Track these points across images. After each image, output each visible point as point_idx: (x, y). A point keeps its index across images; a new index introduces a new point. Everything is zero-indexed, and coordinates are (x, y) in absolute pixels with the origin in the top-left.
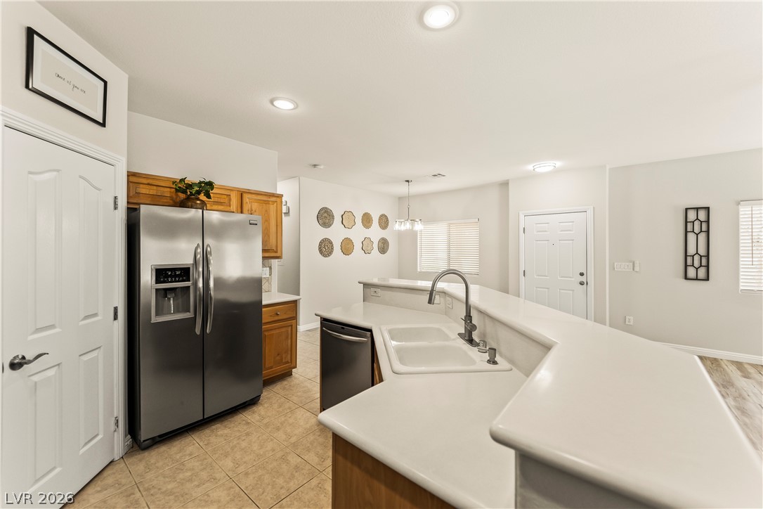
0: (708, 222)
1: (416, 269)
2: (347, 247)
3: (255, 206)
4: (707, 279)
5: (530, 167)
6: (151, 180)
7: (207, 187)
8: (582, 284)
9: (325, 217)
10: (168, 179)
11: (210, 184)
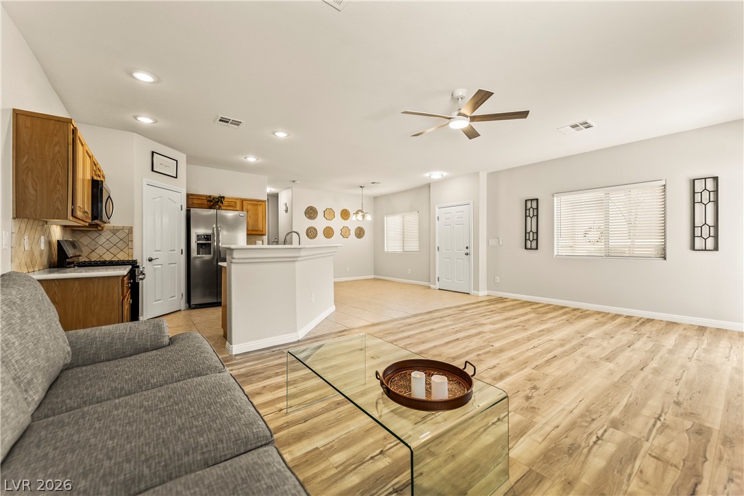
0: (537, 209)
1: (384, 249)
2: (328, 233)
3: (250, 207)
4: (537, 249)
5: (427, 175)
6: (199, 197)
7: (221, 199)
8: (467, 254)
9: (311, 213)
10: (205, 196)
11: (223, 197)
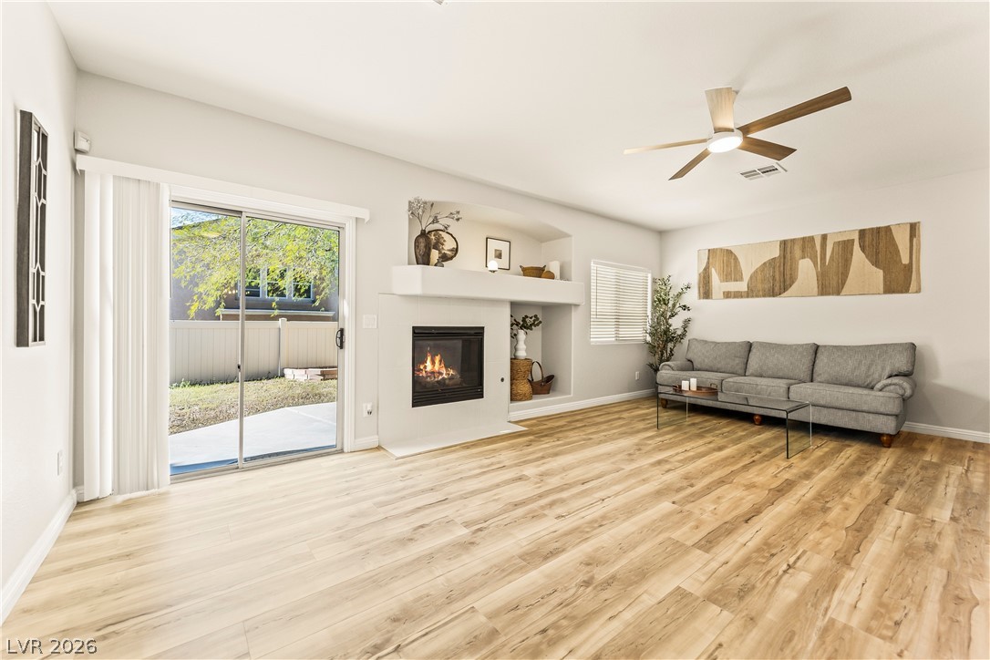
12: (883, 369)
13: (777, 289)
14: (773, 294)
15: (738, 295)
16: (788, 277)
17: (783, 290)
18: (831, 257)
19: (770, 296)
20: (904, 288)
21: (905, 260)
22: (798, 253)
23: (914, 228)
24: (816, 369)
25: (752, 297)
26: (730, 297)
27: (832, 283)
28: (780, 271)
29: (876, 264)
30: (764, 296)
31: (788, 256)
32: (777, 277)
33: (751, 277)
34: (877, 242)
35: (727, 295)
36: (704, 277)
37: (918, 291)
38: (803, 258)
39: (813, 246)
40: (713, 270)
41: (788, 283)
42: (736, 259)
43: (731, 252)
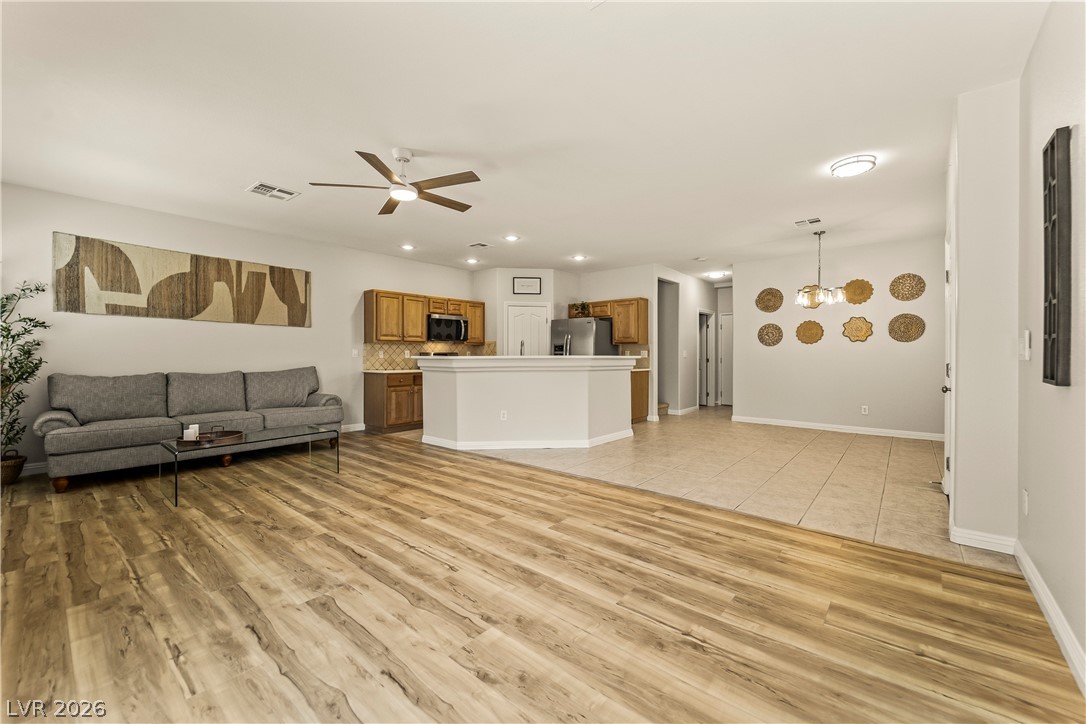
2: (809, 334)
3: (620, 309)
9: (768, 299)
12: (304, 389)
13: (188, 310)
14: (182, 314)
15: (131, 311)
16: (201, 298)
17: (195, 313)
18: (247, 286)
19: (179, 318)
20: (301, 324)
21: (302, 301)
22: (212, 274)
23: (307, 275)
24: (249, 396)
25: (155, 316)
26: (119, 313)
27: (246, 311)
28: (191, 289)
29: (283, 299)
30: (171, 316)
31: (201, 274)
32: (188, 296)
33: (152, 291)
34: (283, 280)
35: (113, 310)
36: (68, 278)
37: (310, 327)
38: (219, 280)
39: (229, 270)
40: (87, 270)
41: (201, 305)
42: (128, 262)
43: (121, 252)
